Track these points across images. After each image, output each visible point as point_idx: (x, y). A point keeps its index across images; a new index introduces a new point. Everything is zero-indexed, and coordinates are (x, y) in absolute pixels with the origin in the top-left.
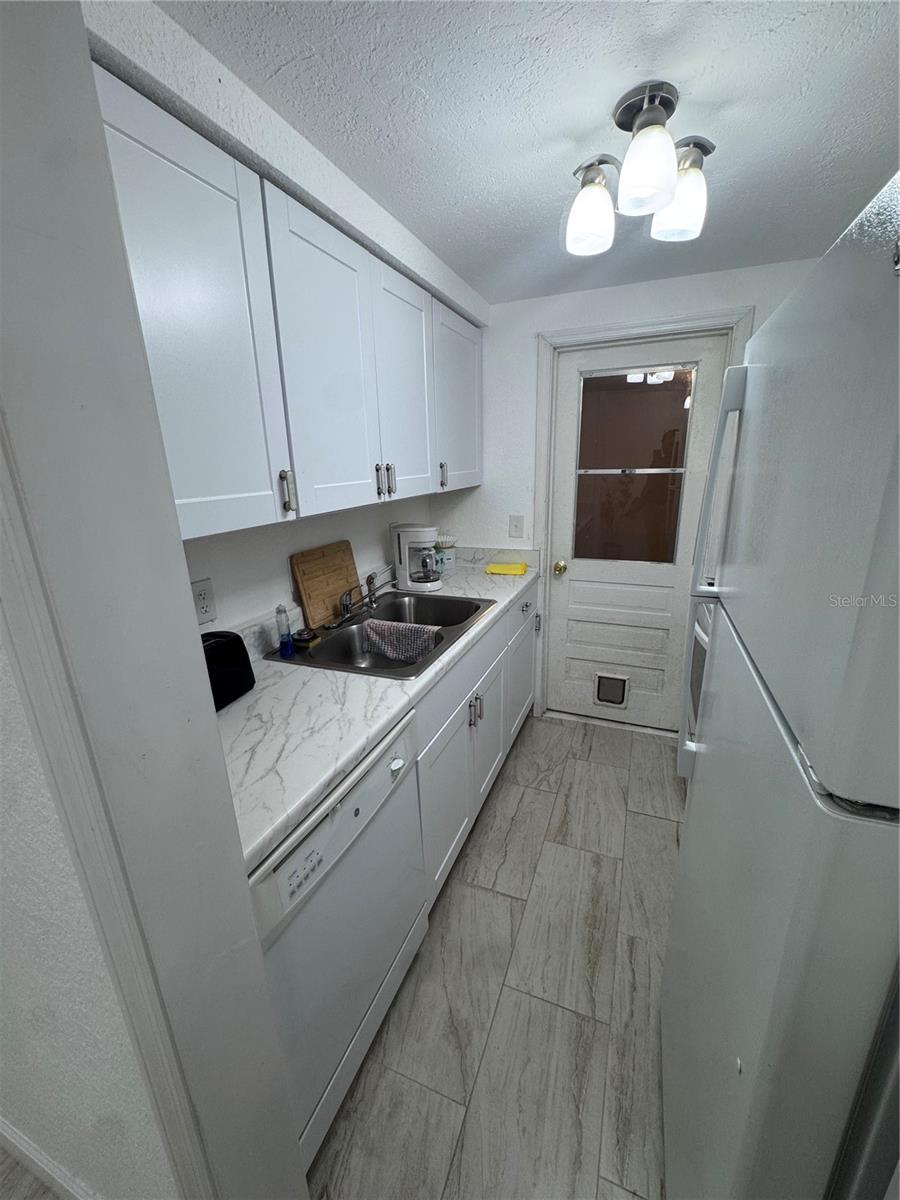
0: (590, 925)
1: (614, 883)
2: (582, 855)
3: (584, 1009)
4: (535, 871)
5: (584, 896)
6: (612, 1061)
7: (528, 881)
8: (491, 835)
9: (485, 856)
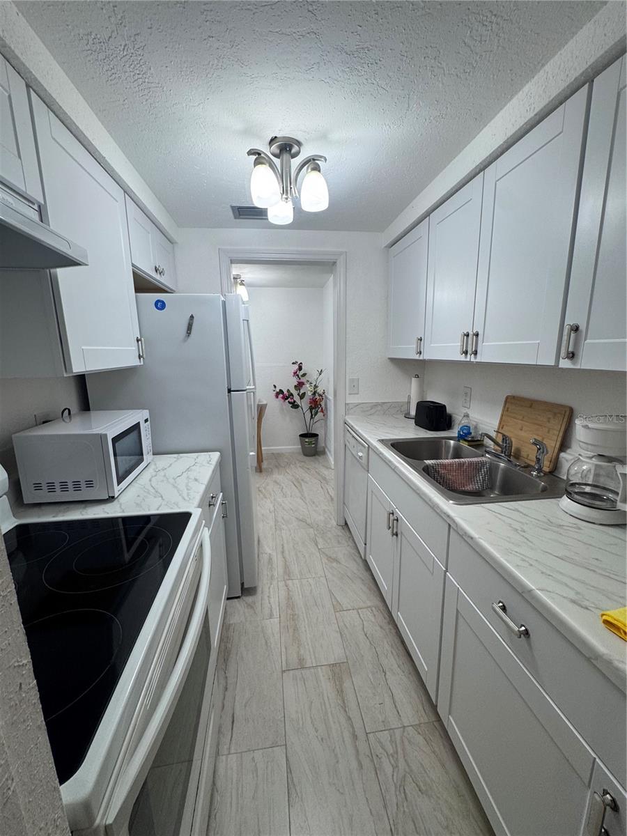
0: (295, 614)
1: (286, 648)
2: (314, 661)
3: (290, 582)
4: (341, 633)
5: (303, 629)
6: (275, 574)
7: (341, 624)
8: (387, 647)
9: (378, 628)
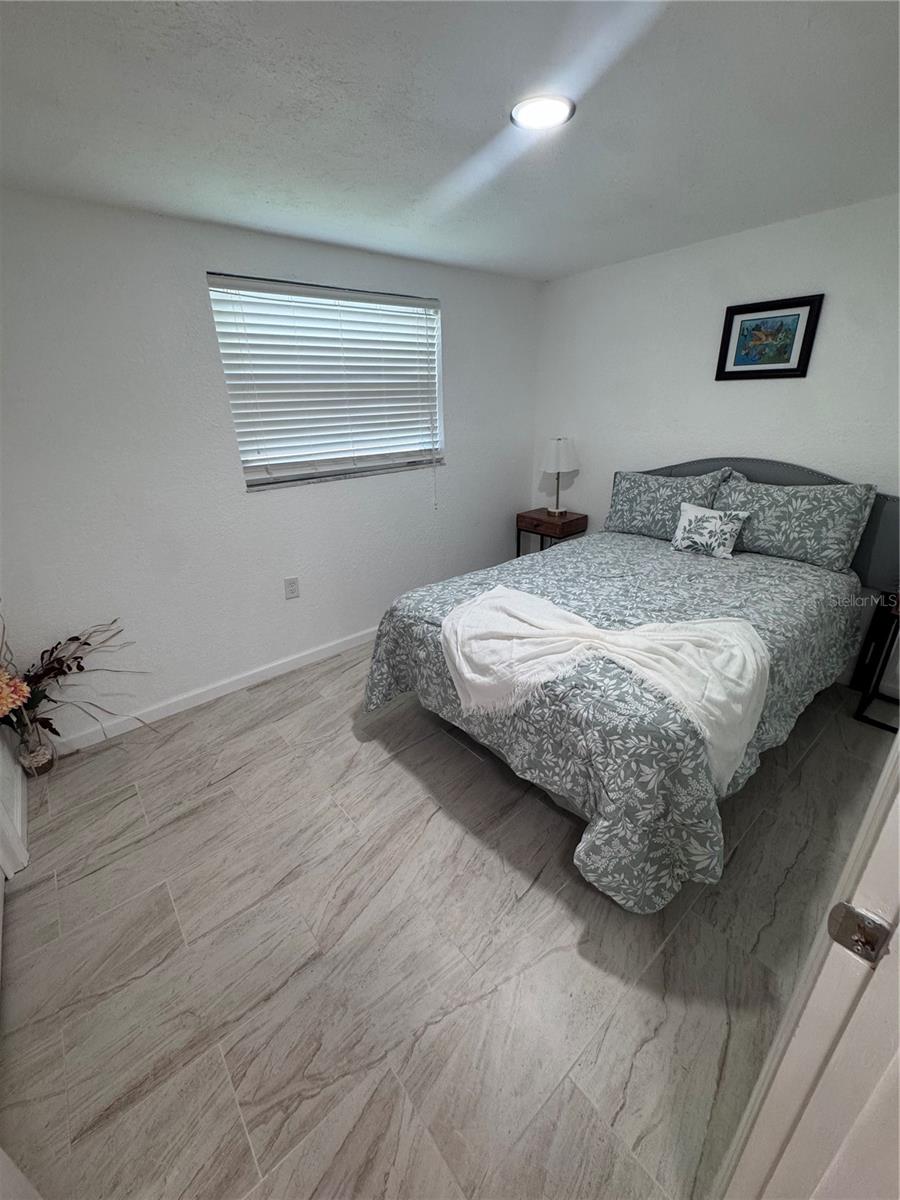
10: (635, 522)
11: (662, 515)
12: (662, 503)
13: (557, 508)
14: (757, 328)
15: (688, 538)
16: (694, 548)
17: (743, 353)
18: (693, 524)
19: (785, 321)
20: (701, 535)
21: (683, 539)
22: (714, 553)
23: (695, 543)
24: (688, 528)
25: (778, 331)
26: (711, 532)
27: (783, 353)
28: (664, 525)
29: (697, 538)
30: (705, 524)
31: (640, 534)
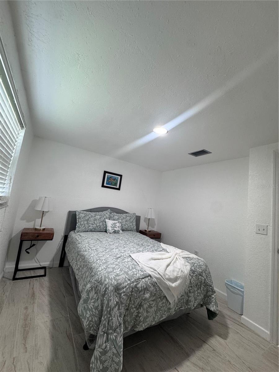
10: (90, 227)
11: (99, 224)
12: (98, 220)
13: (40, 227)
14: (111, 177)
15: (113, 229)
16: (115, 232)
17: (108, 182)
18: (113, 225)
19: (116, 178)
20: (116, 228)
21: (112, 230)
22: (119, 232)
23: (115, 230)
24: (112, 226)
25: (115, 179)
26: (118, 227)
27: (116, 184)
28: (100, 227)
29: (115, 229)
30: (116, 225)
31: (91, 231)
